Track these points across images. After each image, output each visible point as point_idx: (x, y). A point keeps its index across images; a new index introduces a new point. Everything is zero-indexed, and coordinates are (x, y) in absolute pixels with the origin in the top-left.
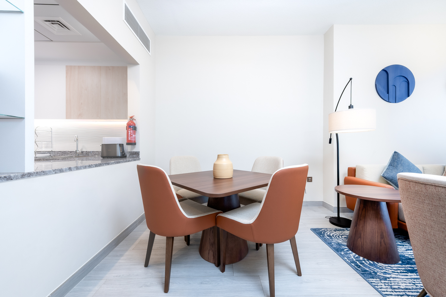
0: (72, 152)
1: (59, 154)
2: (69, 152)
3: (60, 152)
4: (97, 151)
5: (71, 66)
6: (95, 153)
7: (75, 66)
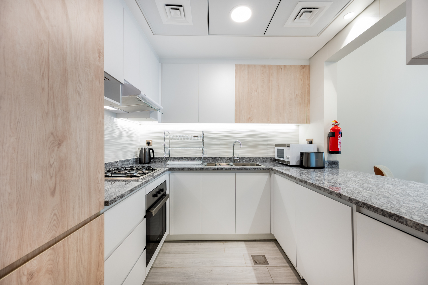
0: (223, 158)
1: (209, 161)
2: (220, 159)
3: (210, 159)
4: (249, 158)
5: (241, 65)
6: (246, 160)
7: (245, 65)
